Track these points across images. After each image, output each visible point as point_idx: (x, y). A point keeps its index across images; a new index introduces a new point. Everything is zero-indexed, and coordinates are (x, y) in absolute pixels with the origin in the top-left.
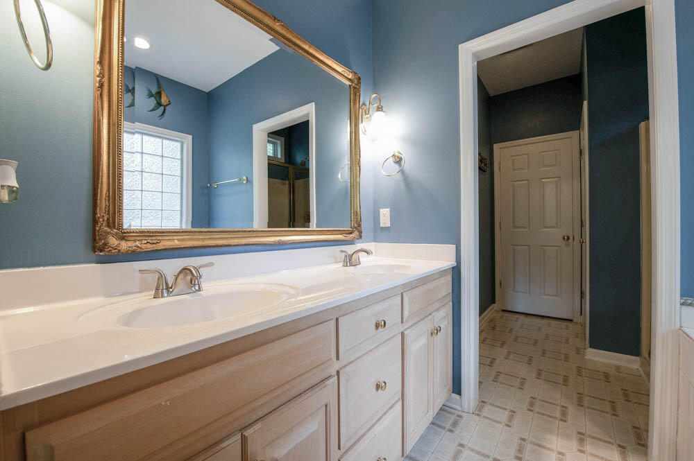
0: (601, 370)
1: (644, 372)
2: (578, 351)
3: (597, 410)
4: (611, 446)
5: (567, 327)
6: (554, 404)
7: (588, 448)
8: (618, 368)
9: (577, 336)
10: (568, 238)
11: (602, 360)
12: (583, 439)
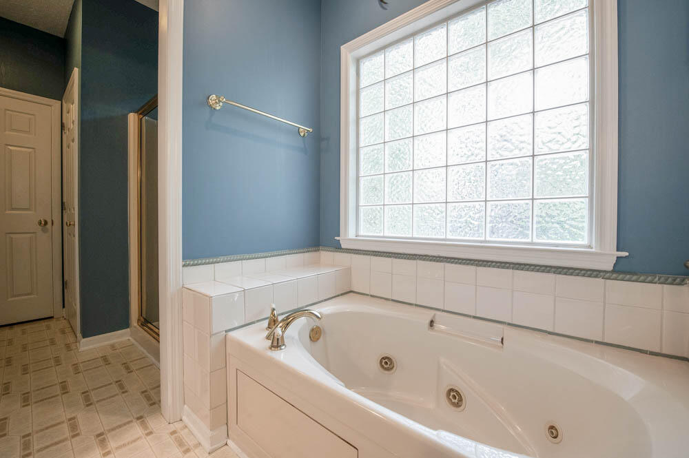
0: (98, 356)
1: (135, 339)
2: (68, 347)
3: (107, 398)
4: (131, 424)
5: (48, 327)
6: (59, 424)
7: (112, 444)
8: (113, 347)
9: (63, 332)
10: (46, 223)
11: (95, 346)
12: (104, 439)
